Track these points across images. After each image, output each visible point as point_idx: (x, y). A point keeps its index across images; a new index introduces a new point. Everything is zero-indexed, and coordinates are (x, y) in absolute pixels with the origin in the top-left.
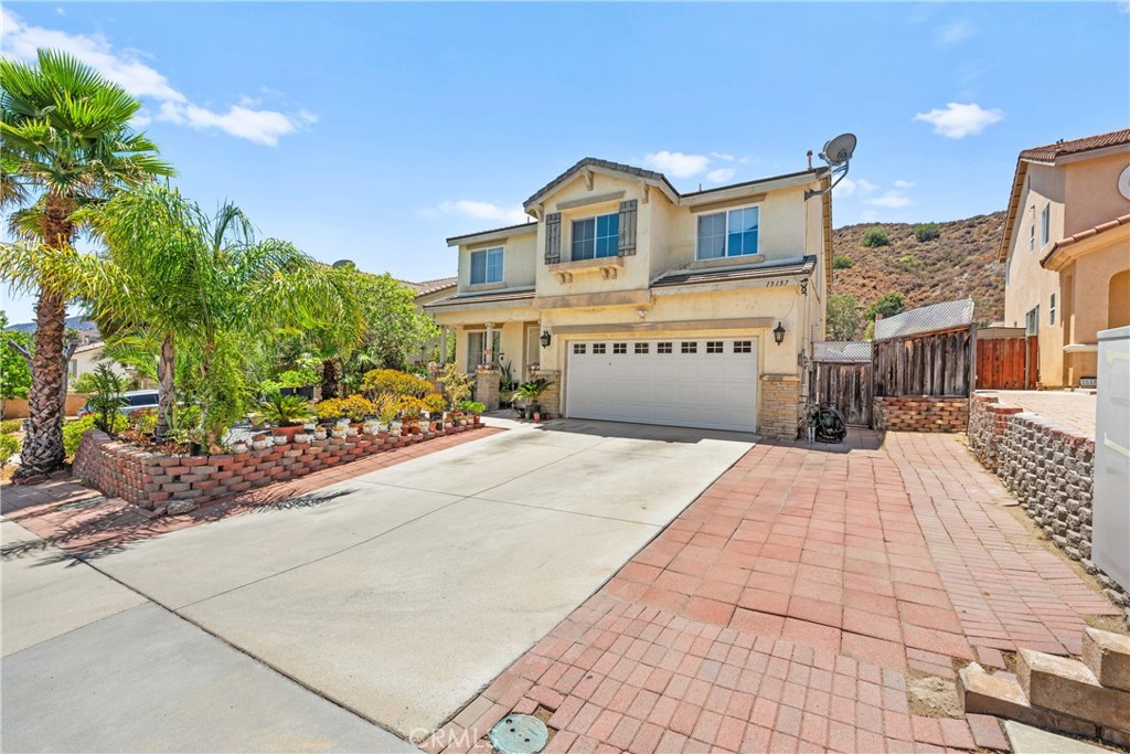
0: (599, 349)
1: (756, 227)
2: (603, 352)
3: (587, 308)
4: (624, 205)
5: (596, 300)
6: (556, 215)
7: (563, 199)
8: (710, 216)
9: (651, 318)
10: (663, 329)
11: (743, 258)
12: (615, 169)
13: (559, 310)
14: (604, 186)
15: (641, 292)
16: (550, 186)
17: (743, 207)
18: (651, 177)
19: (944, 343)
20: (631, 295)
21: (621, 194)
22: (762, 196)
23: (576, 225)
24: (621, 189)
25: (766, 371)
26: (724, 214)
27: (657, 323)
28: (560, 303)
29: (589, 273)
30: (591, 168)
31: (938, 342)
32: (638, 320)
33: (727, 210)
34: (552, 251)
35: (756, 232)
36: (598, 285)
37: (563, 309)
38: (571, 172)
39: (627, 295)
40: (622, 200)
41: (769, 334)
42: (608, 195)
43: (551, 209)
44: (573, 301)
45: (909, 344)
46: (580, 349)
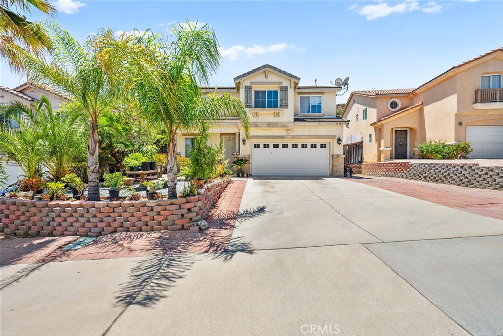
0: (266, 146)
1: (321, 103)
2: (268, 147)
3: (268, 128)
4: (282, 87)
5: (270, 125)
6: (250, 86)
7: (253, 80)
8: (304, 97)
9: (292, 134)
10: (298, 138)
11: (316, 114)
12: (280, 72)
13: (253, 128)
14: (272, 78)
15: (290, 123)
16: (249, 73)
17: (316, 96)
18: (296, 79)
19: (356, 147)
20: (287, 124)
21: (281, 83)
22: (323, 93)
23: (257, 92)
24: (281, 81)
25: (334, 154)
26: (310, 97)
27: (294, 136)
28: (253, 126)
29: (267, 114)
30: (269, 69)
31: (354, 146)
32: (286, 134)
33: (311, 96)
34: (249, 102)
35: (321, 106)
36: (272, 119)
37: (255, 128)
38: (259, 69)
39: (285, 124)
40: (281, 85)
41: (336, 141)
42: (274, 82)
43: (247, 83)
44: (260, 125)
45: (347, 147)
46: (257, 146)
